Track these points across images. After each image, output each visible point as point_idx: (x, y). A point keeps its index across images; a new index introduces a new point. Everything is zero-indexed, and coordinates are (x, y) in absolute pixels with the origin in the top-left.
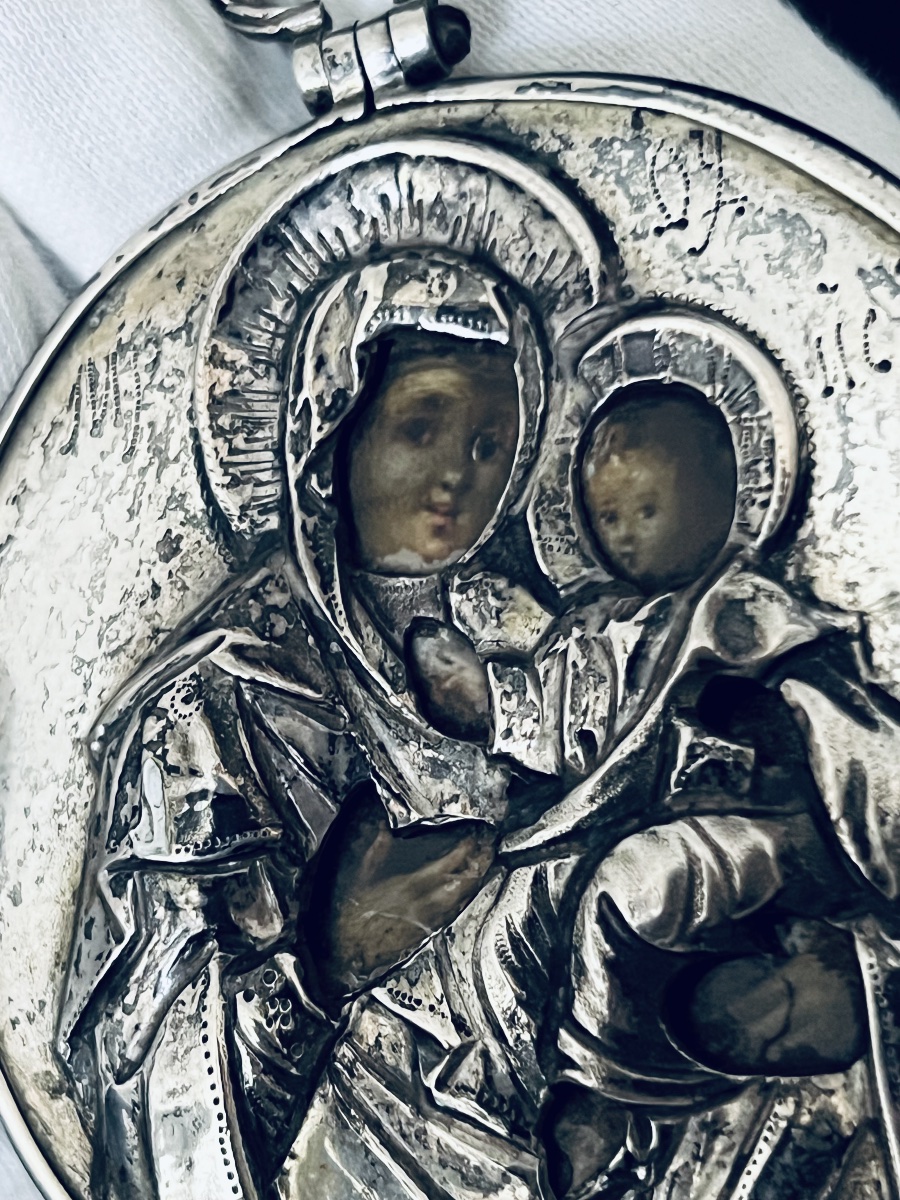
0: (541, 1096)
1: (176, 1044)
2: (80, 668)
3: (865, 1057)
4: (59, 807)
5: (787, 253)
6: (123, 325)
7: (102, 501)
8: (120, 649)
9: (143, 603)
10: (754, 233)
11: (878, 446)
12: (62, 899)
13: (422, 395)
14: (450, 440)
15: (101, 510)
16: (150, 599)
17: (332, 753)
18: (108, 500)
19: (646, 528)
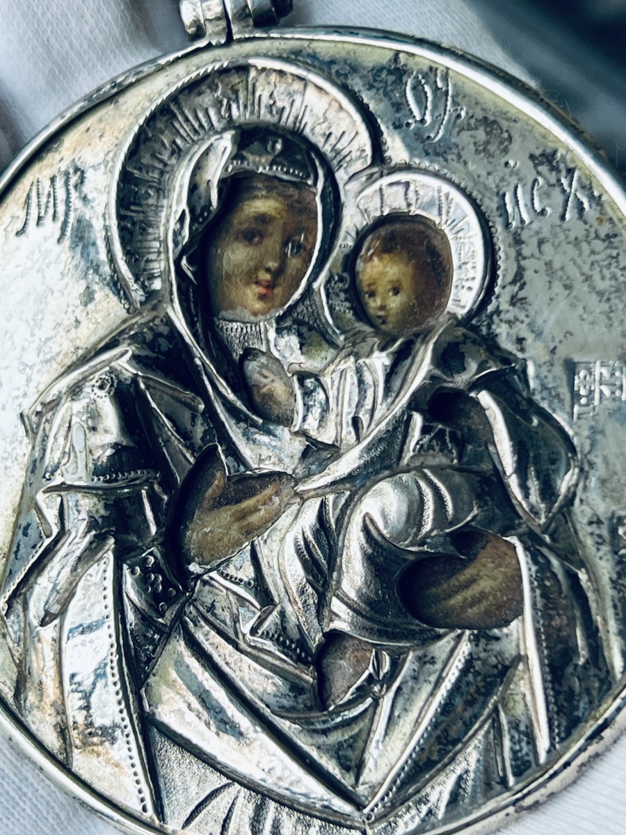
0: (317, 639)
1: (86, 600)
2: (24, 369)
3: (520, 617)
4: (6, 455)
5: (487, 143)
6: (62, 159)
7: (44, 267)
8: (52, 358)
9: (68, 331)
10: (468, 130)
11: (538, 259)
12: (6, 513)
13: (255, 215)
14: (273, 242)
15: (43, 272)
16: (73, 329)
17: (193, 426)
18: (48, 266)
19: (394, 301)
